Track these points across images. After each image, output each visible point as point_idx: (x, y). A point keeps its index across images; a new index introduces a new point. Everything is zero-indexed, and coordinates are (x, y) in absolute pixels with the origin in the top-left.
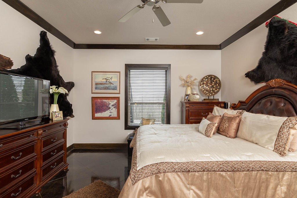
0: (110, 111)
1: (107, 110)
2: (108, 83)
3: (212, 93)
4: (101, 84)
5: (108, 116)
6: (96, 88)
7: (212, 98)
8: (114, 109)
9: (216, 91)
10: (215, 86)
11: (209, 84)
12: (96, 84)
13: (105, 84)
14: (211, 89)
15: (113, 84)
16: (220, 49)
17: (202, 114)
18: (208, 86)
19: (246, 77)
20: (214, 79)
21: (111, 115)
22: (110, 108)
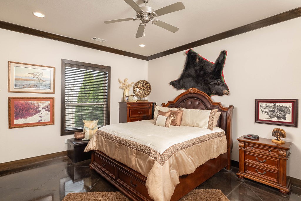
0: (40, 115)
1: (35, 114)
2: (36, 79)
3: (144, 95)
4: (25, 80)
5: (37, 122)
6: (16, 85)
7: (144, 99)
8: (46, 113)
9: (147, 93)
10: (146, 90)
11: (141, 88)
12: (16, 80)
13: (31, 80)
14: (143, 92)
15: (45, 82)
16: (147, 60)
17: (139, 112)
18: (141, 89)
19: (171, 84)
20: (145, 84)
21: (41, 120)
22: (39, 111)
